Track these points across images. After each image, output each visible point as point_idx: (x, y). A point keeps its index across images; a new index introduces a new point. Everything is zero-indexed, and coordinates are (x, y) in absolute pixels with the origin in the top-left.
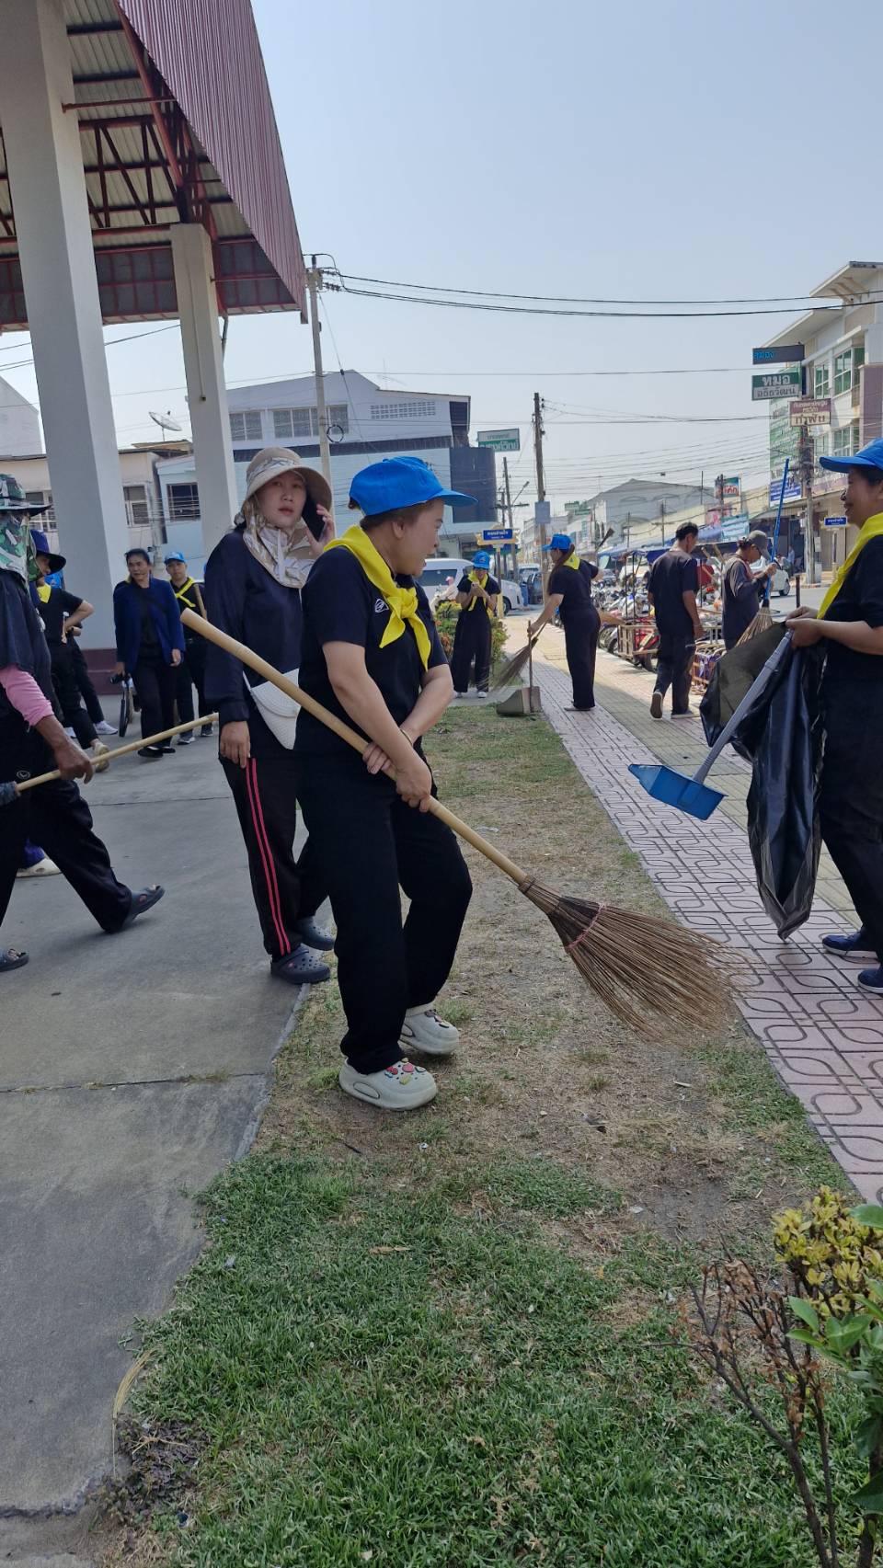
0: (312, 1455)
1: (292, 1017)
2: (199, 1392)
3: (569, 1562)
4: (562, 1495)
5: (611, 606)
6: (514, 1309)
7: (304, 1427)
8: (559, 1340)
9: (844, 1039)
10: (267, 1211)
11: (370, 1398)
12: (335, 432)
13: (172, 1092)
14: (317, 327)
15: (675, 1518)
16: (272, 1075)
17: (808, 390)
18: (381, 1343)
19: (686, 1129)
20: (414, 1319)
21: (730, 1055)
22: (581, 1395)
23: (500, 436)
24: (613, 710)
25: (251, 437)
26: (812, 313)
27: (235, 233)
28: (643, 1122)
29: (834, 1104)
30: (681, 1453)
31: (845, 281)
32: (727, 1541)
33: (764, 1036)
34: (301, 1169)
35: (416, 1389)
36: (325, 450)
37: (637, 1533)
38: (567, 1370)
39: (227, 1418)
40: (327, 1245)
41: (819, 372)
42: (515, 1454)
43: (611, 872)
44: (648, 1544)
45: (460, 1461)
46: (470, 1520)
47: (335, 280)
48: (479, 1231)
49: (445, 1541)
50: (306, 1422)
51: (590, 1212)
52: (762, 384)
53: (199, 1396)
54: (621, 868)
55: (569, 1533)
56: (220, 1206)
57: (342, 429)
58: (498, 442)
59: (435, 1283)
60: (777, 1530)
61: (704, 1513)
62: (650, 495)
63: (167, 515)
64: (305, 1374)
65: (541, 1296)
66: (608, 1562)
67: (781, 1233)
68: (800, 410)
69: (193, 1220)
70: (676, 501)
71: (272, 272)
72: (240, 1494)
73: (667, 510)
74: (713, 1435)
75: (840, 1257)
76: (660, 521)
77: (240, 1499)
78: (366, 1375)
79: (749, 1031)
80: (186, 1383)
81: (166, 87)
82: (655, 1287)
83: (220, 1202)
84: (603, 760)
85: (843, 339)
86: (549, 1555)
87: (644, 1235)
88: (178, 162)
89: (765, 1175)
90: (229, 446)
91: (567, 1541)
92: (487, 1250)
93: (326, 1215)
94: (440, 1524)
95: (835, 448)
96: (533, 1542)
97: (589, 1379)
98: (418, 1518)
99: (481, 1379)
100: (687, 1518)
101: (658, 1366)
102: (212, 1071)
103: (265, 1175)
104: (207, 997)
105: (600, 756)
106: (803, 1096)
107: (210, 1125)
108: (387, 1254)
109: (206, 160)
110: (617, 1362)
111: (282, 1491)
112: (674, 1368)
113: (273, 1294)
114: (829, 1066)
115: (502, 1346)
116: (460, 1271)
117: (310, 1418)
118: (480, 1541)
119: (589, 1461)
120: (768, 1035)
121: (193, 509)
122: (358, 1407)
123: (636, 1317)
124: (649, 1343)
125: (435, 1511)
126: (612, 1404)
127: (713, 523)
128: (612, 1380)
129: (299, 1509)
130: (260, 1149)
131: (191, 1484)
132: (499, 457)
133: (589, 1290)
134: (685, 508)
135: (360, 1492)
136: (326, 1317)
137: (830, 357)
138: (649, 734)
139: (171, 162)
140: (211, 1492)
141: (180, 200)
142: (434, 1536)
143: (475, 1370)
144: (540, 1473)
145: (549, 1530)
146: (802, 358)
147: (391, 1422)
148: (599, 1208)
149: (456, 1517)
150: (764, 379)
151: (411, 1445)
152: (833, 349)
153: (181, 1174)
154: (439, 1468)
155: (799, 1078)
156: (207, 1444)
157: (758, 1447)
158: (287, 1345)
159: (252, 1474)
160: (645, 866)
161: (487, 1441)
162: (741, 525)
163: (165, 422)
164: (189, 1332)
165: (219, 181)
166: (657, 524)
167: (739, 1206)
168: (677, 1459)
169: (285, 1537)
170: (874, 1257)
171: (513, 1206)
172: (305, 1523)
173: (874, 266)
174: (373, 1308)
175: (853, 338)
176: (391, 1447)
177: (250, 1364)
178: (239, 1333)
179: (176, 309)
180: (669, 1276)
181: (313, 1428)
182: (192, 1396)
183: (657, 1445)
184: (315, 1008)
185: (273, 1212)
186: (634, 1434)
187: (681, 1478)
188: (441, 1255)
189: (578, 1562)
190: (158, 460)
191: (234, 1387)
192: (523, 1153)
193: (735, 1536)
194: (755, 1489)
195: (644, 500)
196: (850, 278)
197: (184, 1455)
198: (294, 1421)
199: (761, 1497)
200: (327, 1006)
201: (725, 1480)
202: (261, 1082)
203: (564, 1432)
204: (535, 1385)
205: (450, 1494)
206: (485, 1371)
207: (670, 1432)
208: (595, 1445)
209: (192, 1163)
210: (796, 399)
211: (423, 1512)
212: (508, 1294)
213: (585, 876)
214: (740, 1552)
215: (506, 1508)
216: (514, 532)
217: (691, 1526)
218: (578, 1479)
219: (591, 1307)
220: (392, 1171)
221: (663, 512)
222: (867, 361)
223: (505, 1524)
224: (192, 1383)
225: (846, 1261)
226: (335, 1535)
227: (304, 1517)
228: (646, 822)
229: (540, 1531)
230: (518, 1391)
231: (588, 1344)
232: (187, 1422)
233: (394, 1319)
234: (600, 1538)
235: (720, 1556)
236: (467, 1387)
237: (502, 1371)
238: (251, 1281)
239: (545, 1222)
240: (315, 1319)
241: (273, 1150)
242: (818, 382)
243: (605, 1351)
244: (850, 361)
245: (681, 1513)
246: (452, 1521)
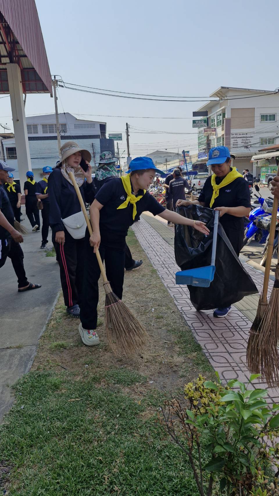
0: (48, 468)
1: (45, 326)
2: (11, 450)
3: (127, 493)
4: (125, 473)
5: (150, 190)
6: (113, 416)
7: (45, 459)
8: (126, 425)
9: (214, 326)
10: (35, 390)
11: (67, 448)
12: (62, 132)
13: (4, 352)
14: (56, 99)
15: (159, 477)
16: (38, 346)
17: (209, 125)
18: (71, 430)
19: (167, 356)
20: (81, 421)
21: (181, 332)
22: (132, 441)
23: (116, 136)
24: (150, 223)
25: (34, 133)
26: (210, 102)
27: (28, 67)
28: (154, 355)
29: (210, 346)
30: (161, 457)
31: (220, 92)
32: (173, 483)
33: (191, 326)
34: (46, 375)
35: (82, 444)
36: (59, 138)
37: (147, 483)
38: (128, 434)
39: (20, 458)
40: (54, 399)
41: (212, 120)
42: (112, 461)
43: (148, 276)
44: (150, 486)
45: (94, 465)
46: (97, 484)
47: (62, 84)
48: (103, 392)
49: (89, 491)
50: (46, 457)
51: (137, 384)
52: (195, 123)
53: (11, 451)
54: (151, 274)
55: (127, 485)
56: (19, 389)
57: (65, 131)
58: (115, 138)
59: (88, 410)
60: (188, 478)
61: (167, 475)
62: (163, 156)
63: (6, 157)
64: (46, 442)
65: (121, 411)
66: (138, 492)
67: (186, 390)
68: (207, 131)
69: (10, 394)
70: (170, 158)
71: (41, 80)
72: (24, 482)
73: (168, 160)
74: (171, 451)
75: (203, 396)
76: (166, 164)
77: (24, 484)
78: (65, 440)
79: (187, 325)
80: (7, 448)
81: (5, 19)
82: (155, 406)
83: (19, 388)
84: (147, 240)
85: (219, 110)
86: (121, 492)
87: (153, 390)
88: (9, 43)
89: (190, 369)
90: (27, 136)
91: (126, 487)
92: (104, 398)
93: (54, 390)
94: (88, 486)
95: (217, 143)
96: (116, 488)
97: (135, 436)
98: (80, 484)
99: (102, 439)
100: (162, 477)
101: (156, 431)
102: (18, 345)
103: (35, 378)
104: (17, 320)
105: (146, 238)
106: (202, 344)
107: (17, 363)
108: (73, 401)
109: (18, 43)
110: (143, 430)
111: (37, 480)
112: (160, 431)
113: (36, 417)
114: (209, 334)
115: (108, 428)
116: (97, 405)
117: (47, 455)
118: (100, 490)
119: (134, 462)
120: (192, 326)
121: (15, 155)
122: (63, 451)
123: (150, 416)
124: (153, 424)
125: (85, 482)
126: (142, 443)
127: (181, 165)
128: (142, 436)
129: (43, 485)
130: (33, 370)
131: (8, 481)
132: (115, 142)
133: (136, 408)
134: (173, 160)
135: (63, 478)
136: (53, 423)
137: (215, 115)
138: (161, 231)
139: (7, 43)
140: (14, 482)
141: (10, 55)
142: (85, 490)
143: (100, 436)
144: (119, 467)
145: (121, 484)
146: (207, 115)
147: (73, 455)
148: (140, 382)
149: (93, 483)
150: (196, 121)
151: (79, 461)
152: (216, 113)
153: (7, 379)
154: (88, 468)
155: (201, 338)
156: (13, 467)
157: (184, 453)
158: (41, 433)
159: (28, 475)
160: (158, 273)
161: (103, 458)
162: (190, 166)
163: (5, 127)
164: (8, 431)
165: (23, 50)
166: (165, 165)
167: (182, 379)
168: (160, 459)
169: (38, 495)
170: (212, 395)
171: (114, 383)
172: (44, 489)
173: (228, 88)
174: (68, 419)
175: (222, 110)
176: (73, 463)
177: (28, 440)
178: (25, 430)
179: (8, 91)
180: (160, 402)
181: (48, 459)
182: (9, 452)
183: (154, 455)
184: (53, 323)
185: (37, 390)
186: (148, 452)
187: (161, 465)
188: (91, 400)
189: (129, 493)
190: (3, 139)
191: (23, 448)
192: (118, 366)
193: (176, 481)
194: (182, 466)
195: (161, 157)
196: (221, 92)
197: (5, 471)
198: (42, 457)
199: (184, 468)
200: (57, 322)
201: (173, 464)
202: (34, 348)
203: (127, 453)
204: (118, 439)
205: (91, 476)
206: (103, 436)
207: (158, 451)
208: (135, 457)
209: (10, 375)
210: (206, 128)
211: (82, 482)
212: (111, 411)
213: (140, 277)
214: (177, 486)
215: (108, 479)
216: (121, 166)
217: (163, 479)
218: (130, 468)
219: (136, 413)
220: (76, 375)
221: (167, 161)
222: (226, 117)
223: (107, 484)
224: (9, 448)
225: (205, 397)
226: (54, 492)
227: (44, 488)
228: (159, 259)
229: (118, 485)
230: (113, 442)
231: (135, 425)
232: (7, 460)
233: (75, 422)
234: (136, 485)
235: (171, 487)
236: (97, 442)
237: (108, 436)
238: (29, 413)
239: (123, 388)
240: (50, 423)
241: (37, 370)
242: (212, 123)
243: (140, 427)
244: (221, 117)
245: (160, 475)
246: (91, 485)
